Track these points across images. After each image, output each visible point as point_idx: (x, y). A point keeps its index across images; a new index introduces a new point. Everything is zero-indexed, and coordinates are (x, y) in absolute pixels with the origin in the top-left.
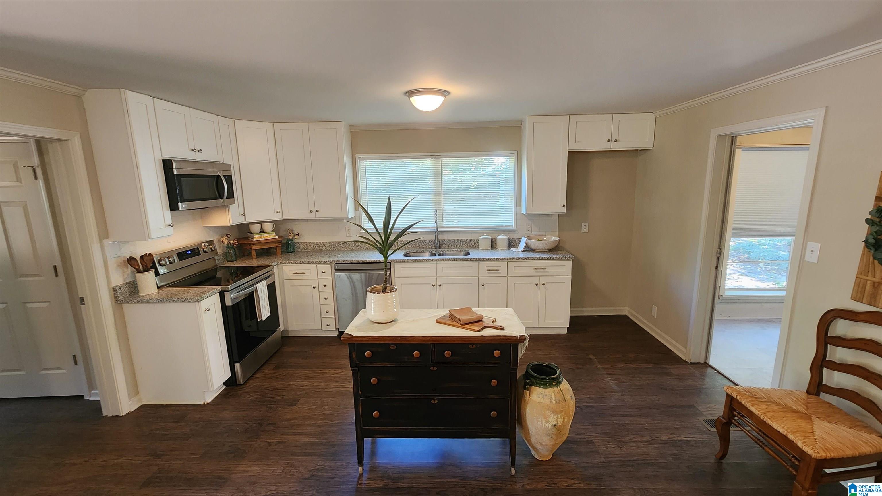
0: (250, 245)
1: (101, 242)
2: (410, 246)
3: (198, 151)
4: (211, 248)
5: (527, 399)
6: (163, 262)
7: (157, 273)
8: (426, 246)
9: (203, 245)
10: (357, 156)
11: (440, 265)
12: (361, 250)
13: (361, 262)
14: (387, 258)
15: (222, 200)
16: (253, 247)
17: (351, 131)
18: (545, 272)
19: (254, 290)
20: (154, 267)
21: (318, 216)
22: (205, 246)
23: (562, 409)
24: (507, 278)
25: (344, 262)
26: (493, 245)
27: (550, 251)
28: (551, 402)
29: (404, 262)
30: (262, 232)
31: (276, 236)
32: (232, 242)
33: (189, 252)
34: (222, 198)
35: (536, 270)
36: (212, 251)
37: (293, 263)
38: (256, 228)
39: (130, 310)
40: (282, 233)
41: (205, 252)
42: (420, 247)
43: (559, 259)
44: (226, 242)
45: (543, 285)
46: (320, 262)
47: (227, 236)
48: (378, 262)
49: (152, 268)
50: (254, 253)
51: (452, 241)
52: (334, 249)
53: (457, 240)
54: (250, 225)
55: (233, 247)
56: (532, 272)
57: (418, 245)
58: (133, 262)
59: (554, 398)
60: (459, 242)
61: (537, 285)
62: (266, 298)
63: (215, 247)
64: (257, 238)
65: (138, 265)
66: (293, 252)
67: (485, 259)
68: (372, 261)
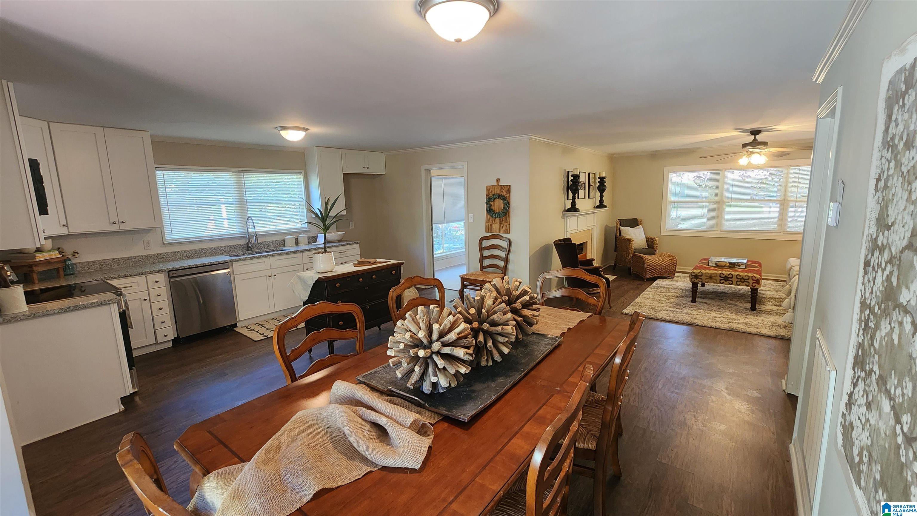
0: (31, 266)
2: (221, 252)
8: (237, 250)
13: (200, 266)
18: (346, 254)
21: (123, 227)
25: (180, 268)
26: (297, 243)
27: (339, 241)
29: (243, 260)
31: (60, 254)
35: (340, 254)
43: (352, 244)
46: (151, 273)
48: (217, 263)
52: (131, 264)
53: (265, 242)
56: (338, 255)
57: (229, 250)
64: (39, 257)
66: (73, 274)
67: (307, 249)
68: (212, 264)
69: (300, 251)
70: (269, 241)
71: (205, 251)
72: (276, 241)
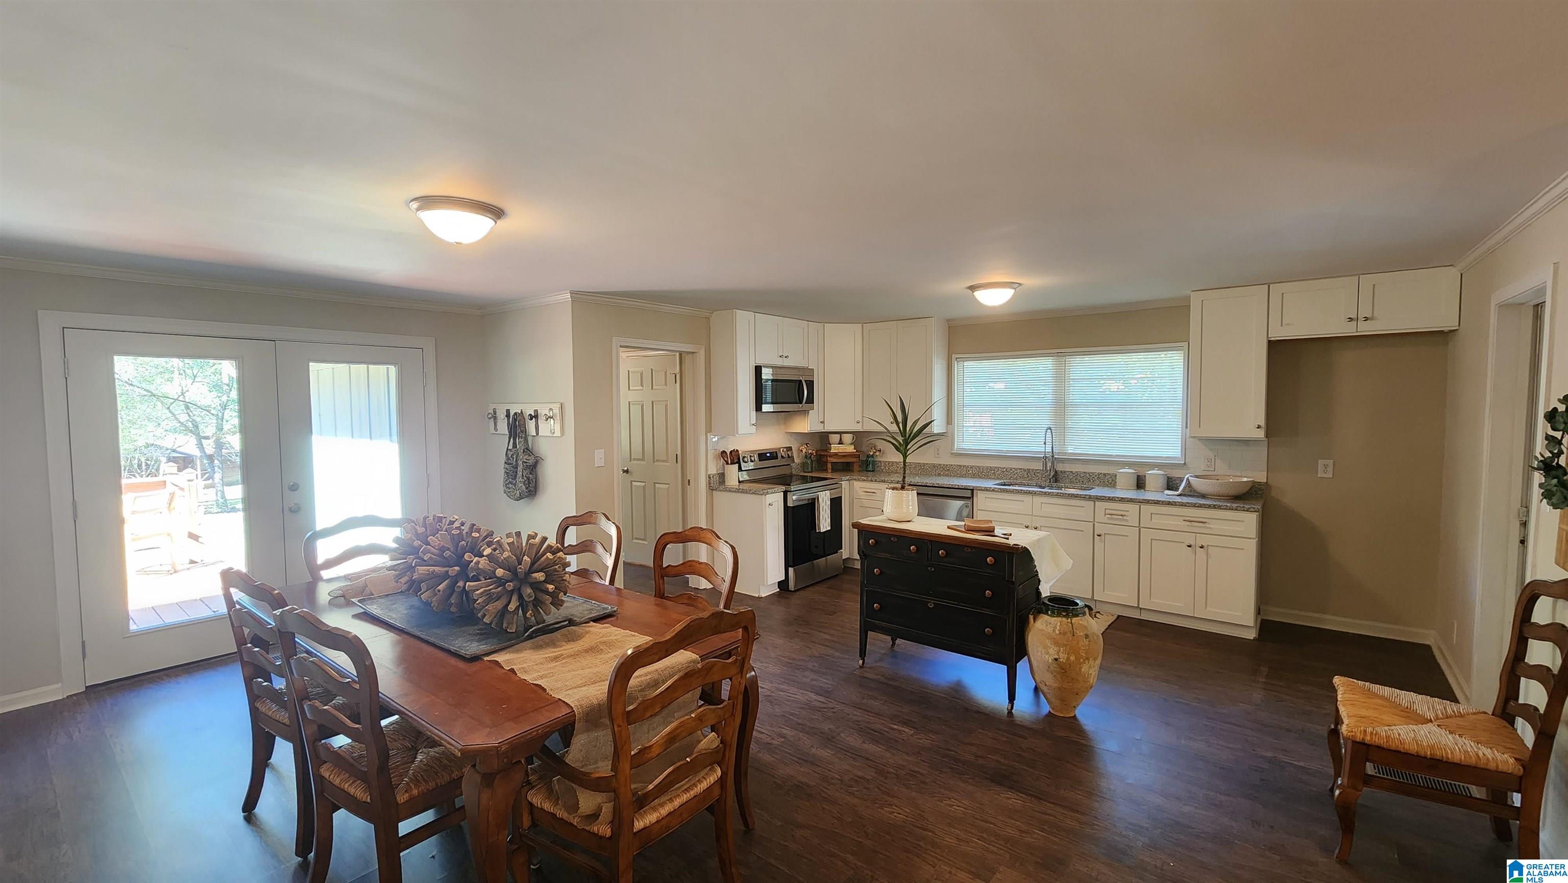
0: (827, 456)
1: (706, 434)
3: (786, 357)
4: (788, 455)
5: (1030, 625)
6: (746, 459)
7: (740, 469)
9: (782, 449)
10: (954, 356)
11: (1038, 500)
12: (951, 476)
14: (906, 457)
15: (801, 405)
16: (829, 459)
17: (949, 327)
18: (1205, 527)
19: (816, 497)
20: (739, 462)
22: (783, 451)
23: (1066, 643)
24: (1140, 529)
26: (1140, 484)
28: (1054, 631)
29: (989, 491)
30: (841, 443)
31: (856, 450)
32: (810, 451)
33: (768, 455)
34: (801, 403)
35: (1189, 523)
36: (789, 457)
37: (865, 480)
38: (835, 438)
39: (719, 496)
40: (864, 449)
41: (782, 457)
42: (1029, 478)
44: (804, 451)
45: (1202, 547)
47: (806, 444)
48: (957, 487)
49: (737, 463)
50: (829, 466)
51: (1077, 474)
52: (919, 471)
53: (1085, 472)
54: (830, 436)
55: (810, 457)
56: (1179, 523)
58: (724, 454)
59: (1058, 628)
60: (1088, 476)
61: (1189, 546)
62: (827, 509)
63: (792, 453)
64: (835, 448)
65: (727, 458)
66: (873, 471)
67: (1105, 497)
68: (950, 486)
69: (1087, 497)
70: (1092, 473)
71: (994, 470)
72: (1105, 475)
